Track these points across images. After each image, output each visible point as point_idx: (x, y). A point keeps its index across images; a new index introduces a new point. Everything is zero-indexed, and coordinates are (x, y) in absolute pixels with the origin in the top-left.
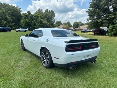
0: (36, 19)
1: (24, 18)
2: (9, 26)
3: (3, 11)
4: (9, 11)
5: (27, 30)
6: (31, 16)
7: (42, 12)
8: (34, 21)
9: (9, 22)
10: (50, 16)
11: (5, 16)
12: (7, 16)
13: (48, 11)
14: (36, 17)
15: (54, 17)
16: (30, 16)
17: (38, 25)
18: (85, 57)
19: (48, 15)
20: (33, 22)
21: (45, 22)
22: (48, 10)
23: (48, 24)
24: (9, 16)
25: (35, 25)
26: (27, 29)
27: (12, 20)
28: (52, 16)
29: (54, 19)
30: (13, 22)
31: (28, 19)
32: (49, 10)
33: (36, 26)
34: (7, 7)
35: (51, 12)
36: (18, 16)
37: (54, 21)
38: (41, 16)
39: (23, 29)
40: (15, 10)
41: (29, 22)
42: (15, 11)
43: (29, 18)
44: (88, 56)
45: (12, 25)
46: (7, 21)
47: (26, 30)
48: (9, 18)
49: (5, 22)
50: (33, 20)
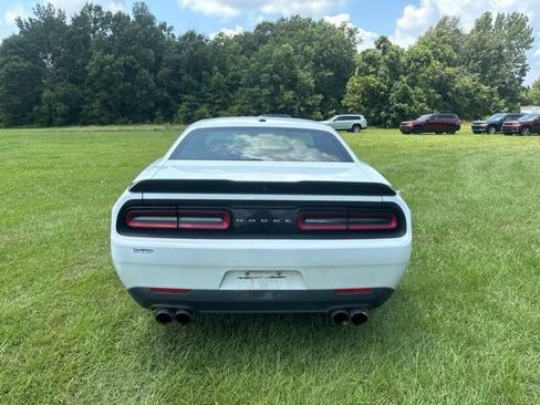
0: (416, 70)
1: (360, 71)
2: (302, 109)
3: (287, 48)
4: (308, 48)
5: (359, 125)
6: (391, 57)
7: (457, 31)
8: (404, 79)
9: (304, 94)
10: (500, 48)
11: (293, 68)
12: (297, 67)
13: (493, 23)
14: (416, 60)
15: (527, 53)
16: (387, 57)
17: (420, 101)
18: (248, 274)
19: (487, 44)
20: (397, 84)
21: (466, 80)
22: (494, 17)
23: (485, 88)
24: (305, 67)
25: (405, 97)
26: (359, 118)
27: (313, 86)
28: (511, 47)
29: (522, 59)
30: (317, 91)
31: (375, 73)
32: (500, 18)
33: (411, 104)
34: (303, 33)
35: (510, 24)
36: (339, 67)
37: (523, 72)
38: (449, 50)
39: (344, 118)
40: (332, 42)
41: (379, 86)
42: (329, 45)
43: (383, 69)
44: (279, 274)
45: (314, 106)
46: (296, 90)
47: (355, 125)
48: (306, 76)
49: (289, 95)
50: (398, 80)
